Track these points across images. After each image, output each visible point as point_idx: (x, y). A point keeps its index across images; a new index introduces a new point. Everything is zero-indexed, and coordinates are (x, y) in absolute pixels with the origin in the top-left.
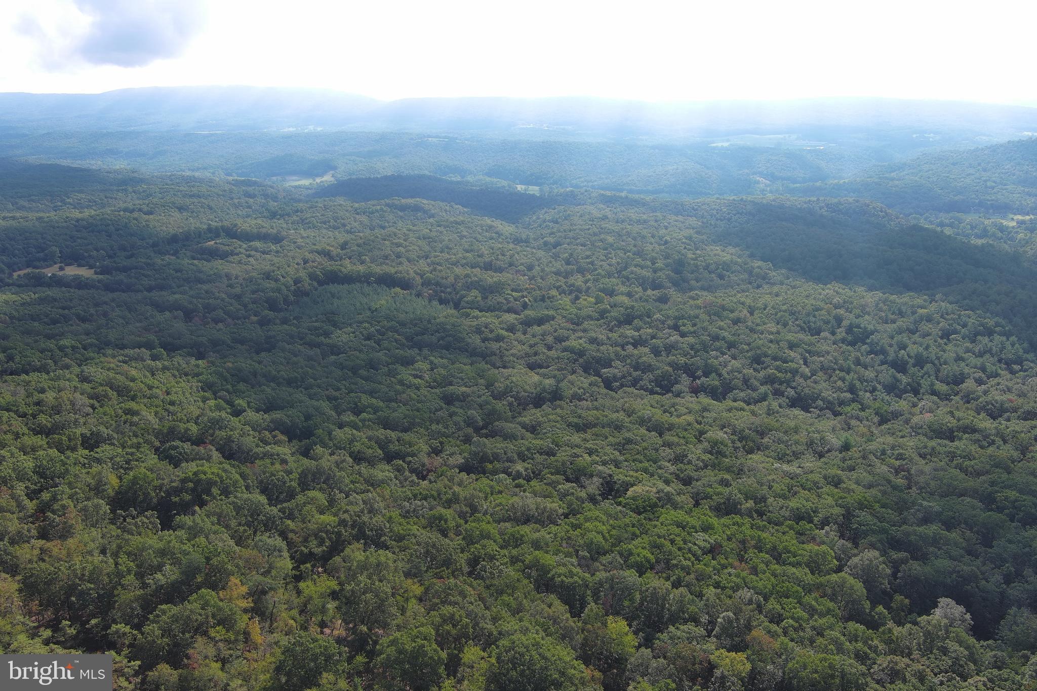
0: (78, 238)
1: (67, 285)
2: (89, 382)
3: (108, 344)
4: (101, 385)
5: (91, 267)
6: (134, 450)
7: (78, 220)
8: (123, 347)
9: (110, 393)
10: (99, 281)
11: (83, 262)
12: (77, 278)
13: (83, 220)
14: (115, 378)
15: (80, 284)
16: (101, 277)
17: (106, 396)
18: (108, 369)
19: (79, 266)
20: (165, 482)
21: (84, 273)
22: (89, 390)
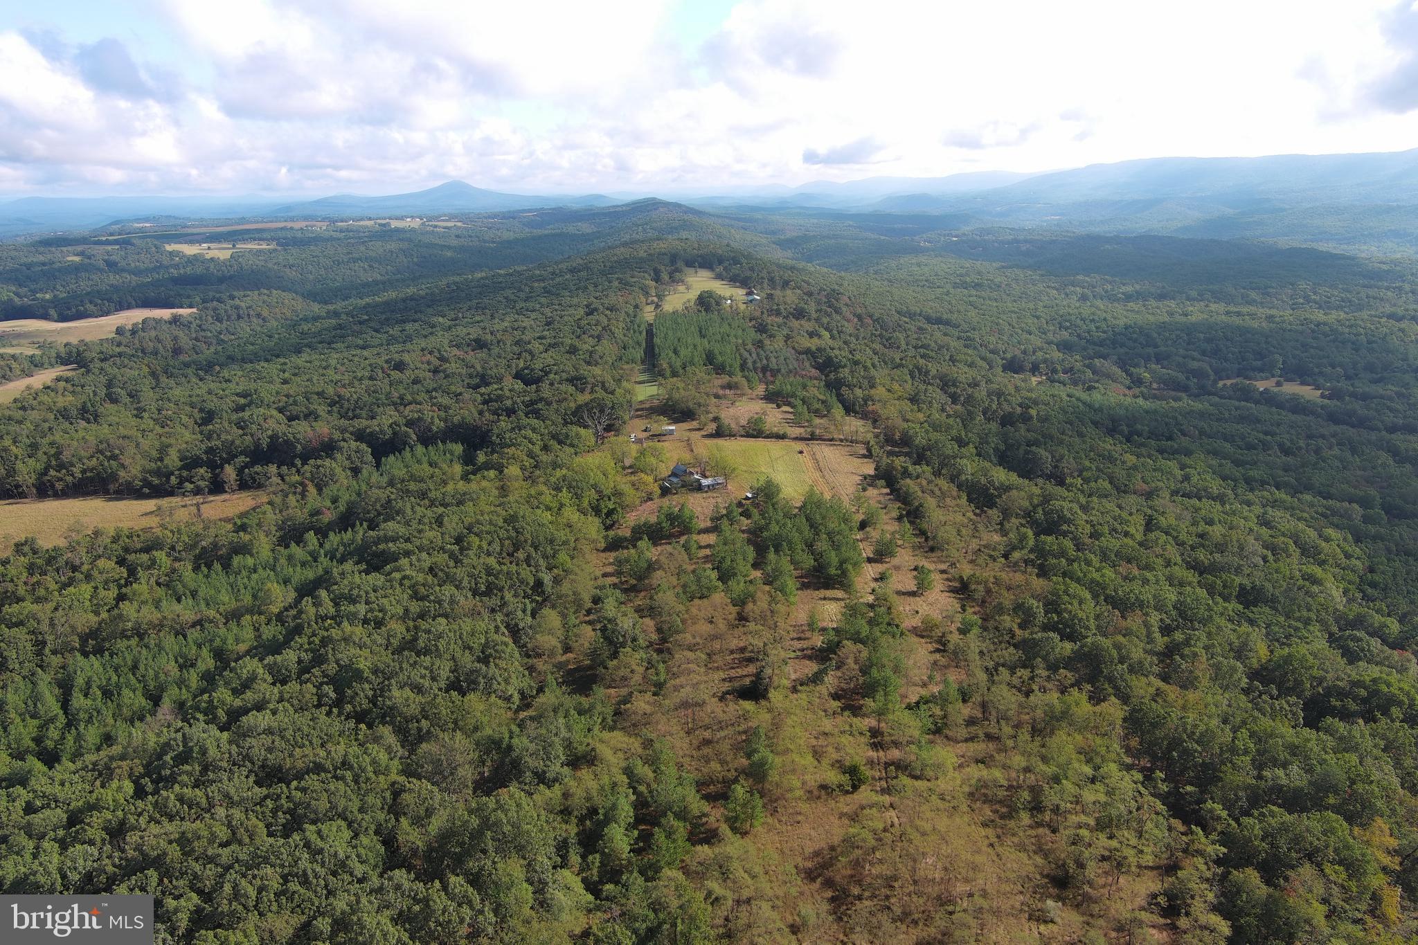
0: (1313, 347)
1: (1280, 406)
2: (1271, 528)
3: (1308, 488)
4: (1284, 535)
5: (1318, 388)
6: (1299, 625)
7: (1318, 325)
8: (1327, 496)
9: (1292, 547)
10: (1323, 407)
11: (1310, 380)
12: (1295, 398)
13: (1325, 324)
14: (1303, 531)
15: (1298, 407)
16: (1326, 401)
17: (1286, 550)
18: (1299, 519)
19: (1303, 383)
20: (1329, 676)
21: (1308, 393)
22: (1266, 537)
